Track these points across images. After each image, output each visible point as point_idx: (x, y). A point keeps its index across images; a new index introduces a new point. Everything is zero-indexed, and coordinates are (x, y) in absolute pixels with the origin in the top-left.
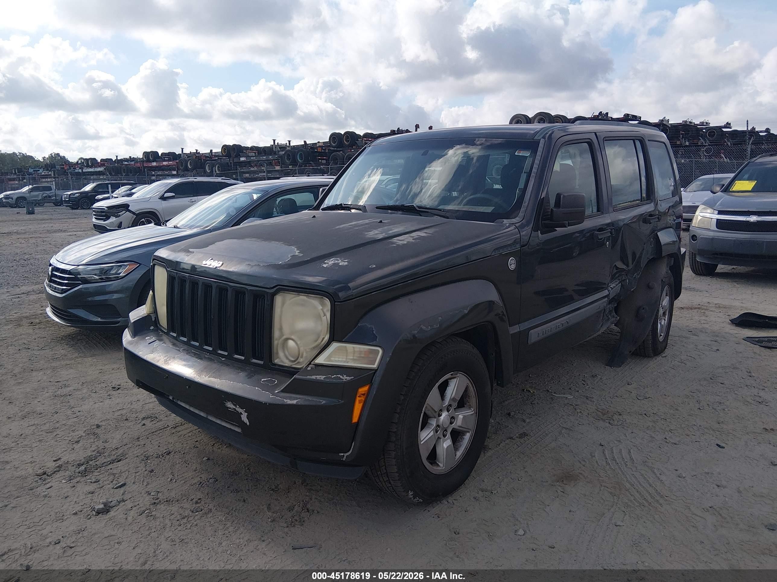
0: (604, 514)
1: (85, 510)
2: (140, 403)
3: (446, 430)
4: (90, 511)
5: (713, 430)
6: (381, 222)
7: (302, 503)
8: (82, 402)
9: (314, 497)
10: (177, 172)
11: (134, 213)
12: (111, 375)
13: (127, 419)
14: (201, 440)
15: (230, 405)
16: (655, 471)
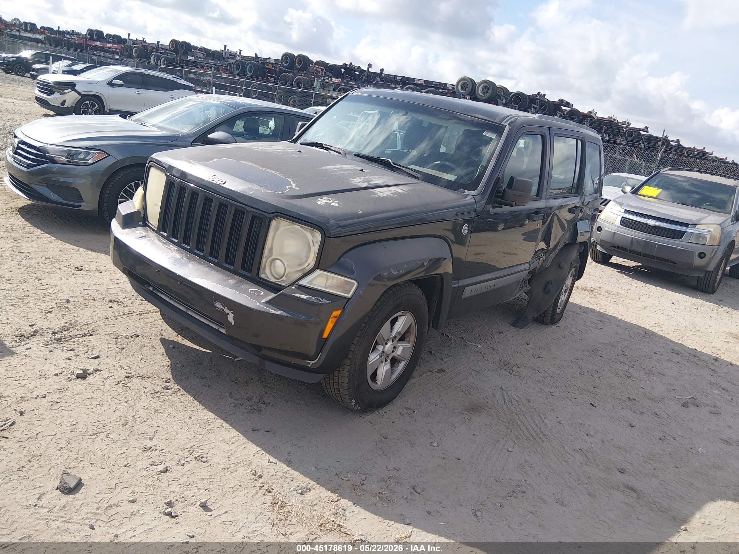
0: (499, 441)
1: (65, 373)
2: (105, 287)
3: (388, 357)
4: (69, 375)
5: (589, 392)
6: (362, 170)
7: (258, 396)
8: (48, 276)
9: (269, 392)
10: (120, 56)
11: (79, 94)
12: (71, 255)
13: (94, 300)
14: (165, 330)
15: (218, 305)
16: (542, 415)
